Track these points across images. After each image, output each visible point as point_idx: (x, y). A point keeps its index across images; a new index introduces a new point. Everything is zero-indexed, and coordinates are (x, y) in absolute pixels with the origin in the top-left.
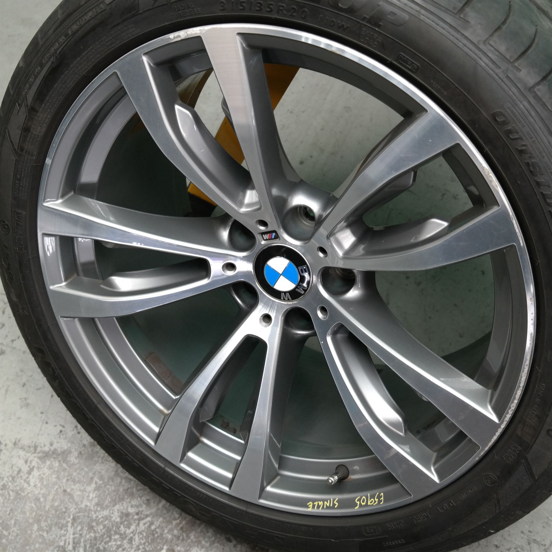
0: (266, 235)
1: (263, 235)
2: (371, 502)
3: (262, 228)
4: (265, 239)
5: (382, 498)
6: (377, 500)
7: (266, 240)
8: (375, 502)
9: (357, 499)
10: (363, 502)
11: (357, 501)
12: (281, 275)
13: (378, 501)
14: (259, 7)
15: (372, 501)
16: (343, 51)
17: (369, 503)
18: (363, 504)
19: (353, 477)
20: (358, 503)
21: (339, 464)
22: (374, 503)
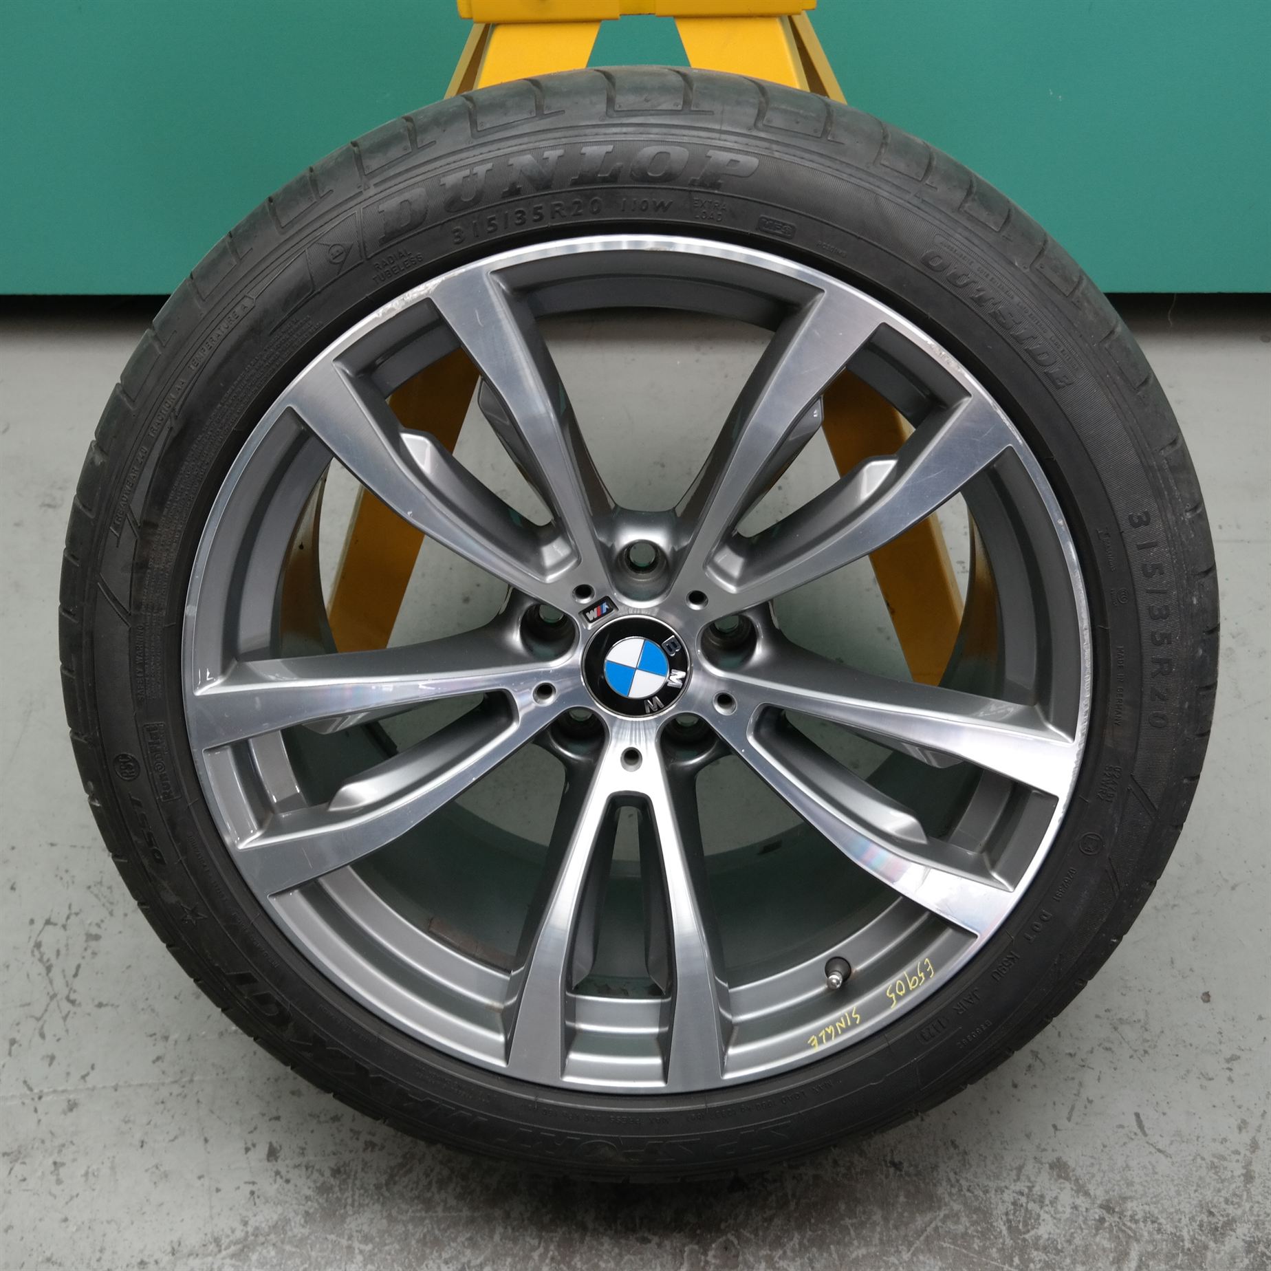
0: (591, 611)
1: (587, 614)
2: (914, 984)
3: (586, 601)
4: (591, 619)
5: (930, 967)
6: (922, 975)
7: (594, 620)
8: (920, 979)
9: (888, 991)
10: (901, 989)
11: (890, 994)
12: (636, 669)
13: (925, 976)
14: (519, 218)
15: (915, 980)
16: (671, 244)
17: (911, 987)
18: (901, 993)
19: (858, 968)
20: (893, 995)
21: (829, 959)
22: (919, 982)
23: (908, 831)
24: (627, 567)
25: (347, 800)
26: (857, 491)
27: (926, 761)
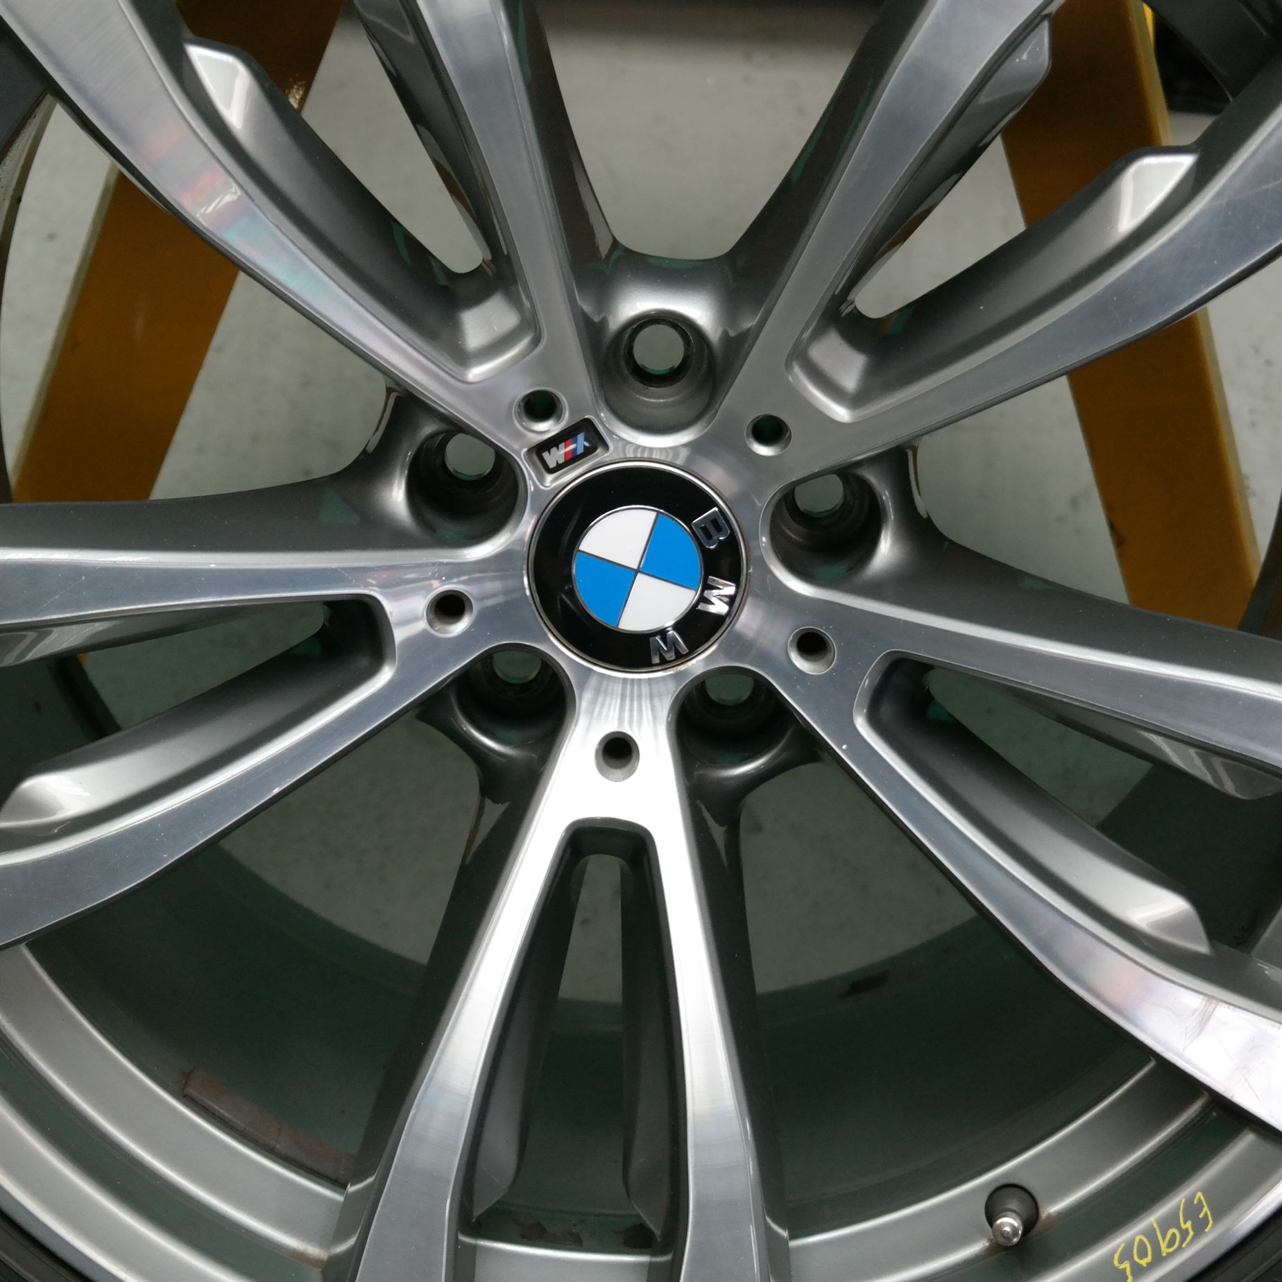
0: (554, 450)
1: (545, 455)
2: (1170, 1245)
3: (547, 428)
4: (552, 465)
5: (1206, 1209)
6: (1188, 1225)
7: (559, 467)
8: (1184, 1233)
9: (1117, 1256)
10: (1143, 1254)
11: (1121, 1261)
12: (637, 571)
13: (1194, 1228)
15: (1174, 1235)
17: (1165, 1250)
18: (1144, 1262)
19: (1053, 1209)
20: (1126, 1265)
21: (992, 1188)
22: (1182, 1241)
23: (1172, 925)
24: (626, 372)
25: (33, 807)
26: (1111, 216)
27: (1208, 779)
